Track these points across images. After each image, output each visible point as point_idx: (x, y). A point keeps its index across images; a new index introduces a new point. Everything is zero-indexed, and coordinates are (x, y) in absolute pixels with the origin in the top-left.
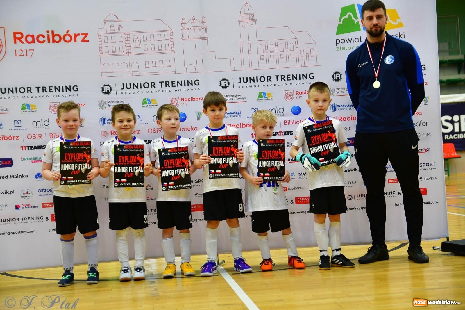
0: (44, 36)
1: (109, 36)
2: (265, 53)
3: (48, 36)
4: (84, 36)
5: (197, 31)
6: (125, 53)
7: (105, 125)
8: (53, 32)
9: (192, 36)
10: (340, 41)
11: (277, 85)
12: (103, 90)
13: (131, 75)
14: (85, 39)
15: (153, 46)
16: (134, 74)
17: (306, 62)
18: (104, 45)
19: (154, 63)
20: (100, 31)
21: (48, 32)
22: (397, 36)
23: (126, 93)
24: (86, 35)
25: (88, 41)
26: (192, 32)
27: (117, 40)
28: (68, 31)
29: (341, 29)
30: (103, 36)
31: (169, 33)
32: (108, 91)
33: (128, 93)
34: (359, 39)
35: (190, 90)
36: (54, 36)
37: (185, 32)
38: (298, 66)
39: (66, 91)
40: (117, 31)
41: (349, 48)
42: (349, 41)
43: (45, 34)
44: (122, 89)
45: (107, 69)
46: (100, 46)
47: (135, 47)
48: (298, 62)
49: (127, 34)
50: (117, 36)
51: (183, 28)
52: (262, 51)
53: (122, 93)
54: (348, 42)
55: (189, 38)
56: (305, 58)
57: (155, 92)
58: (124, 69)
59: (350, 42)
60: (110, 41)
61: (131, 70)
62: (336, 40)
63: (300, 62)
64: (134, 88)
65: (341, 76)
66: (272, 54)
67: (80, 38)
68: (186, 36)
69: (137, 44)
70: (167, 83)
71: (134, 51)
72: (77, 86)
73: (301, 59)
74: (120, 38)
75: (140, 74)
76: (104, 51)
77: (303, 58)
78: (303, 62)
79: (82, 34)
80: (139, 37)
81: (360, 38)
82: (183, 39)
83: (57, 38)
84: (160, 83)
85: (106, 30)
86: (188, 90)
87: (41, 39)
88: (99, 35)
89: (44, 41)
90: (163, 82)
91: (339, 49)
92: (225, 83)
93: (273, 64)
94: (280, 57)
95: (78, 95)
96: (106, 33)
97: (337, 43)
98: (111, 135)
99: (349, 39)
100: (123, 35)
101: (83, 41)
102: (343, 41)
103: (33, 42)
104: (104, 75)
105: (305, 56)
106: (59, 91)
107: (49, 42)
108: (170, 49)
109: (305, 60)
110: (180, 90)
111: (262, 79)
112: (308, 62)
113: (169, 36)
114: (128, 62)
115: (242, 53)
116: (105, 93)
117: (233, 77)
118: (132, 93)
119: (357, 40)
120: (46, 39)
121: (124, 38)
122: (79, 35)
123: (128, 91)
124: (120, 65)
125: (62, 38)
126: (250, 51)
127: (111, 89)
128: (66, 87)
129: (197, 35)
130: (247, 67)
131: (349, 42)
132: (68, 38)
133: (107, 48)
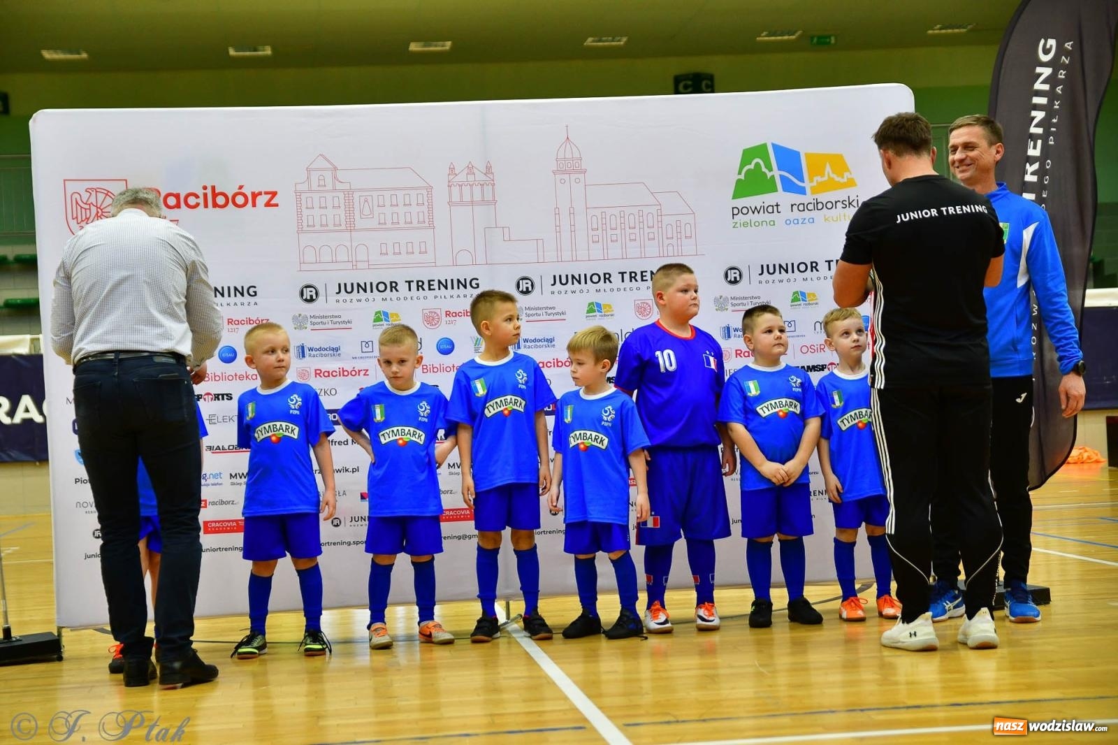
0: (197, 197)
1: (316, 196)
2: (600, 229)
3: (205, 195)
4: (269, 196)
5: (477, 190)
6: (343, 227)
7: (305, 359)
8: (213, 188)
9: (467, 198)
10: (740, 211)
11: (622, 290)
12: (302, 294)
13: (355, 267)
14: (272, 202)
15: (395, 215)
16: (360, 265)
17: (675, 248)
18: (305, 212)
19: (397, 245)
20: (300, 188)
21: (205, 188)
22: (844, 202)
23: (345, 301)
24: (274, 194)
25: (276, 205)
26: (466, 190)
27: (330, 205)
28: (241, 187)
29: (742, 189)
30: (304, 196)
31: (425, 192)
32: (311, 296)
33: (348, 300)
34: (775, 208)
35: (462, 296)
36: (215, 195)
37: (455, 190)
38: (661, 255)
39: (235, 296)
40: (329, 187)
41: (757, 224)
42: (756, 210)
43: (200, 192)
44: (337, 293)
45: (309, 256)
46: (299, 214)
47: (363, 216)
48: (661, 249)
49: (349, 193)
50: (329, 196)
51: (450, 184)
52: (595, 226)
53: (338, 301)
54: (753, 213)
55: (461, 203)
56: (674, 241)
57: (398, 299)
58: (342, 256)
59: (759, 212)
60: (316, 205)
61: (354, 259)
62: (733, 208)
63: (665, 248)
64: (358, 292)
65: (740, 275)
66: (615, 232)
67: (262, 200)
68: (456, 198)
69: (367, 211)
70: (420, 284)
71: (360, 223)
72: (255, 287)
73: (666, 242)
74: (336, 199)
75: (371, 267)
76: (305, 224)
77: (670, 241)
78: (670, 248)
79: (266, 193)
80: (370, 198)
81: (777, 205)
82: (450, 203)
83: (221, 200)
84: (407, 283)
85: (310, 185)
86: (459, 296)
87: (192, 201)
88: (298, 194)
89: (197, 205)
90: (413, 281)
91: (738, 225)
92: (527, 285)
93: (615, 251)
94: (628, 238)
95: (256, 304)
96: (310, 191)
97: (733, 215)
98: (316, 376)
99: (756, 208)
100: (341, 195)
101: (268, 204)
102: (745, 211)
103: (178, 206)
104: (304, 267)
105: (675, 238)
106: (222, 295)
107: (206, 206)
108: (427, 220)
109: (675, 244)
110: (443, 297)
111: (595, 279)
112: (680, 248)
113: (426, 199)
114: (348, 244)
115: (558, 230)
116: (306, 300)
117: (542, 274)
118: (355, 300)
119: (770, 209)
120: (201, 200)
121: (342, 201)
122: (260, 194)
123: (348, 297)
124: (334, 250)
125: (230, 200)
126: (573, 227)
127: (317, 294)
128: (236, 289)
129: (477, 197)
130: (567, 255)
131: (756, 212)
132: (240, 200)
133: (311, 218)
